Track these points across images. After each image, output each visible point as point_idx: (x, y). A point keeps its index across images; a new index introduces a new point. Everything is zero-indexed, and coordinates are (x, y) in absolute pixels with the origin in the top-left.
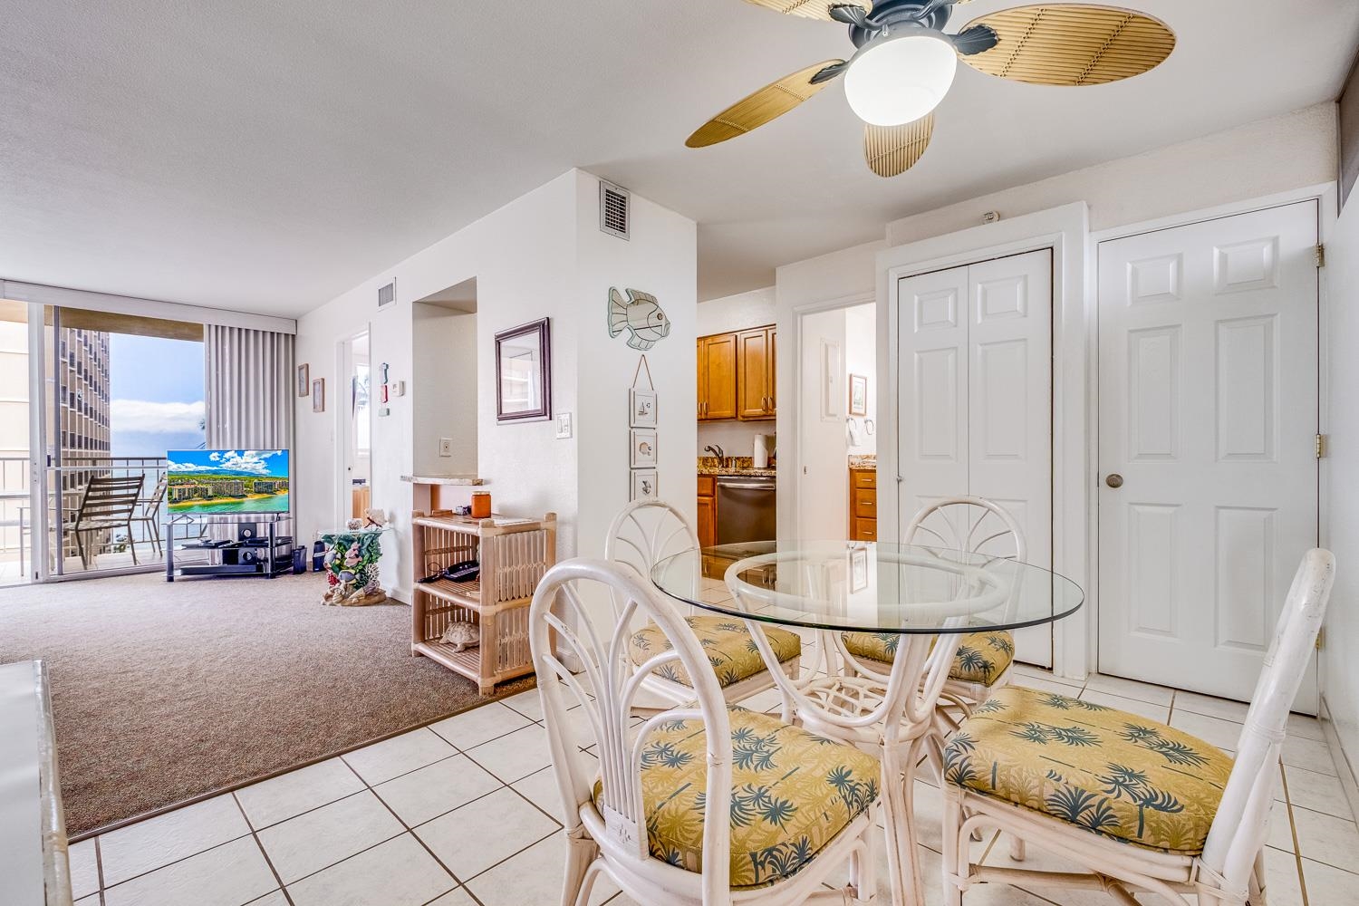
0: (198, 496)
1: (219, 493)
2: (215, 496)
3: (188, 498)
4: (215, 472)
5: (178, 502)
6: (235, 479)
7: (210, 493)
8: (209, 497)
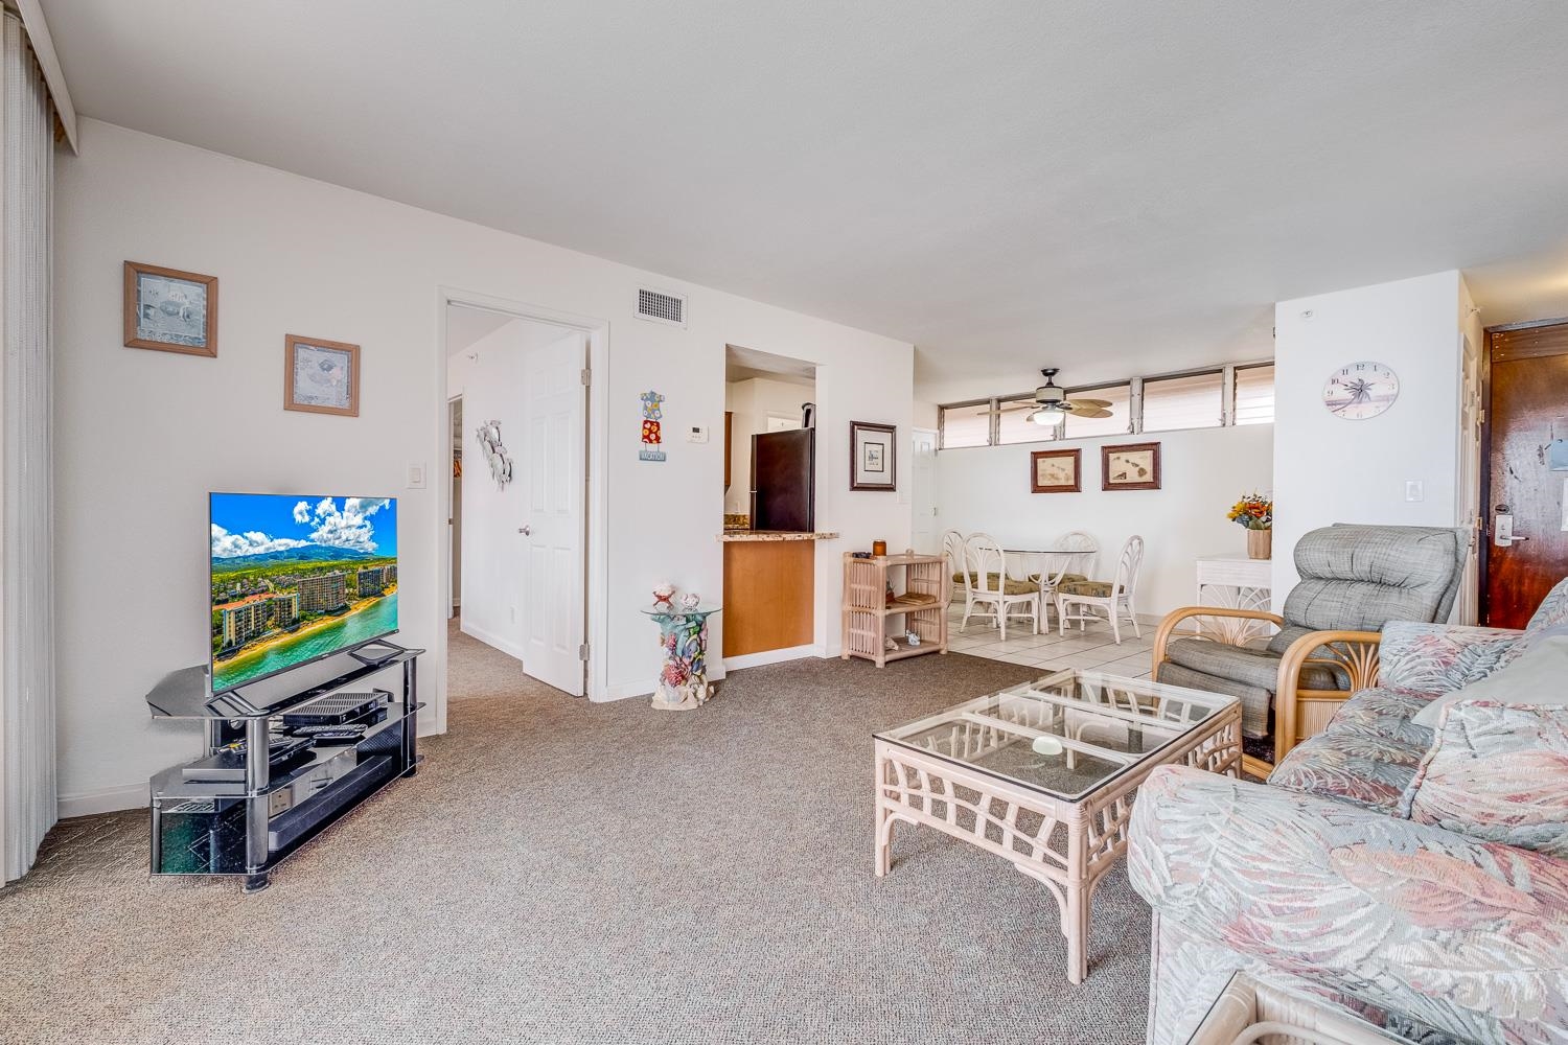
0: (276, 626)
1: (311, 610)
2: (304, 618)
3: (256, 635)
4: (303, 555)
5: (235, 652)
6: (332, 568)
7: (295, 613)
8: (296, 621)
